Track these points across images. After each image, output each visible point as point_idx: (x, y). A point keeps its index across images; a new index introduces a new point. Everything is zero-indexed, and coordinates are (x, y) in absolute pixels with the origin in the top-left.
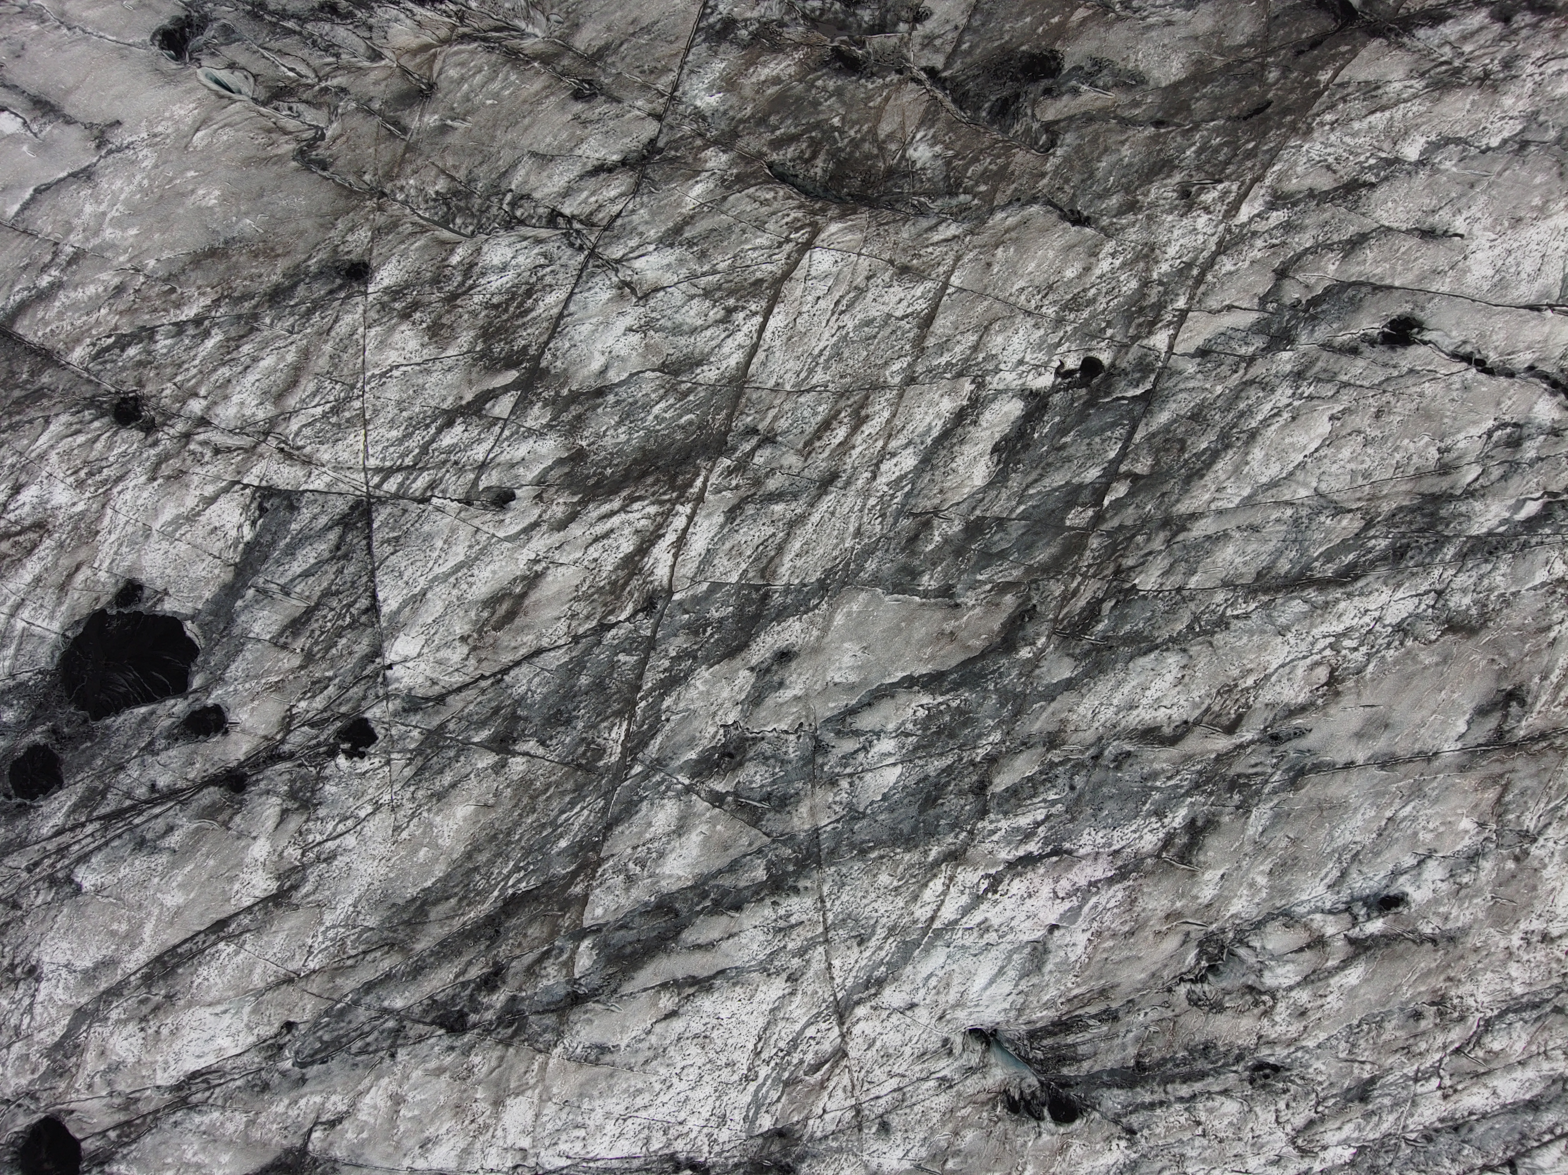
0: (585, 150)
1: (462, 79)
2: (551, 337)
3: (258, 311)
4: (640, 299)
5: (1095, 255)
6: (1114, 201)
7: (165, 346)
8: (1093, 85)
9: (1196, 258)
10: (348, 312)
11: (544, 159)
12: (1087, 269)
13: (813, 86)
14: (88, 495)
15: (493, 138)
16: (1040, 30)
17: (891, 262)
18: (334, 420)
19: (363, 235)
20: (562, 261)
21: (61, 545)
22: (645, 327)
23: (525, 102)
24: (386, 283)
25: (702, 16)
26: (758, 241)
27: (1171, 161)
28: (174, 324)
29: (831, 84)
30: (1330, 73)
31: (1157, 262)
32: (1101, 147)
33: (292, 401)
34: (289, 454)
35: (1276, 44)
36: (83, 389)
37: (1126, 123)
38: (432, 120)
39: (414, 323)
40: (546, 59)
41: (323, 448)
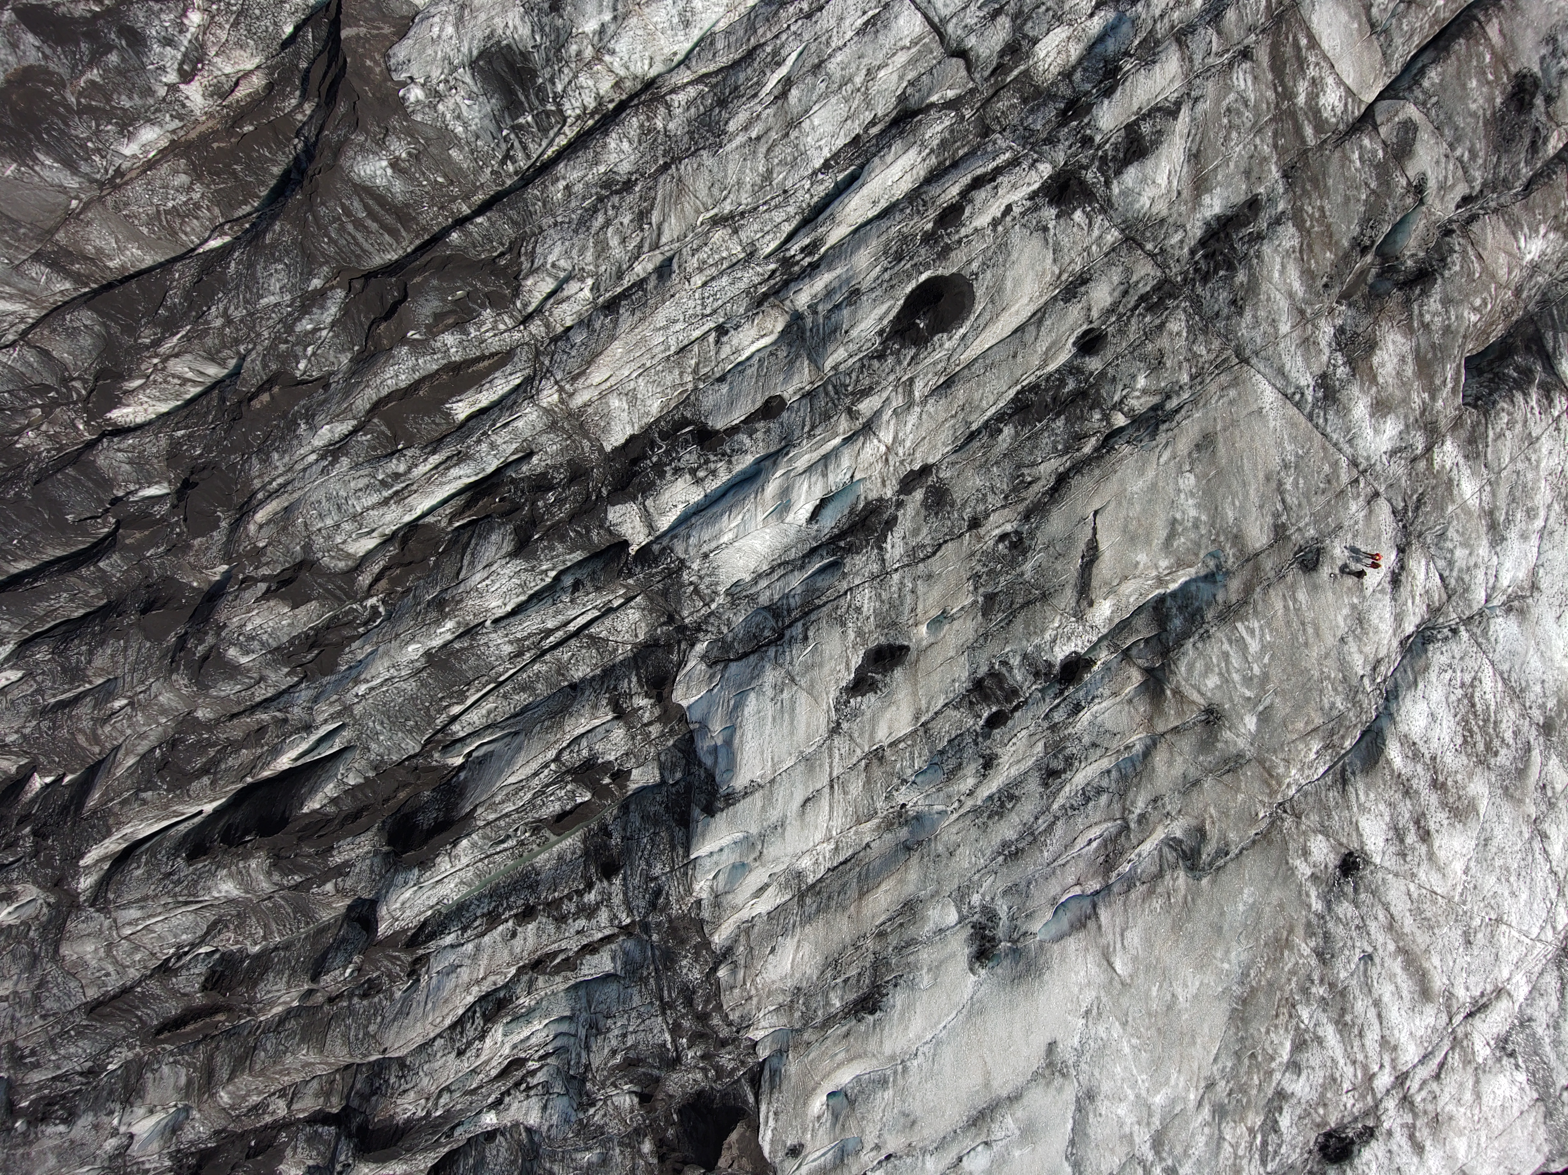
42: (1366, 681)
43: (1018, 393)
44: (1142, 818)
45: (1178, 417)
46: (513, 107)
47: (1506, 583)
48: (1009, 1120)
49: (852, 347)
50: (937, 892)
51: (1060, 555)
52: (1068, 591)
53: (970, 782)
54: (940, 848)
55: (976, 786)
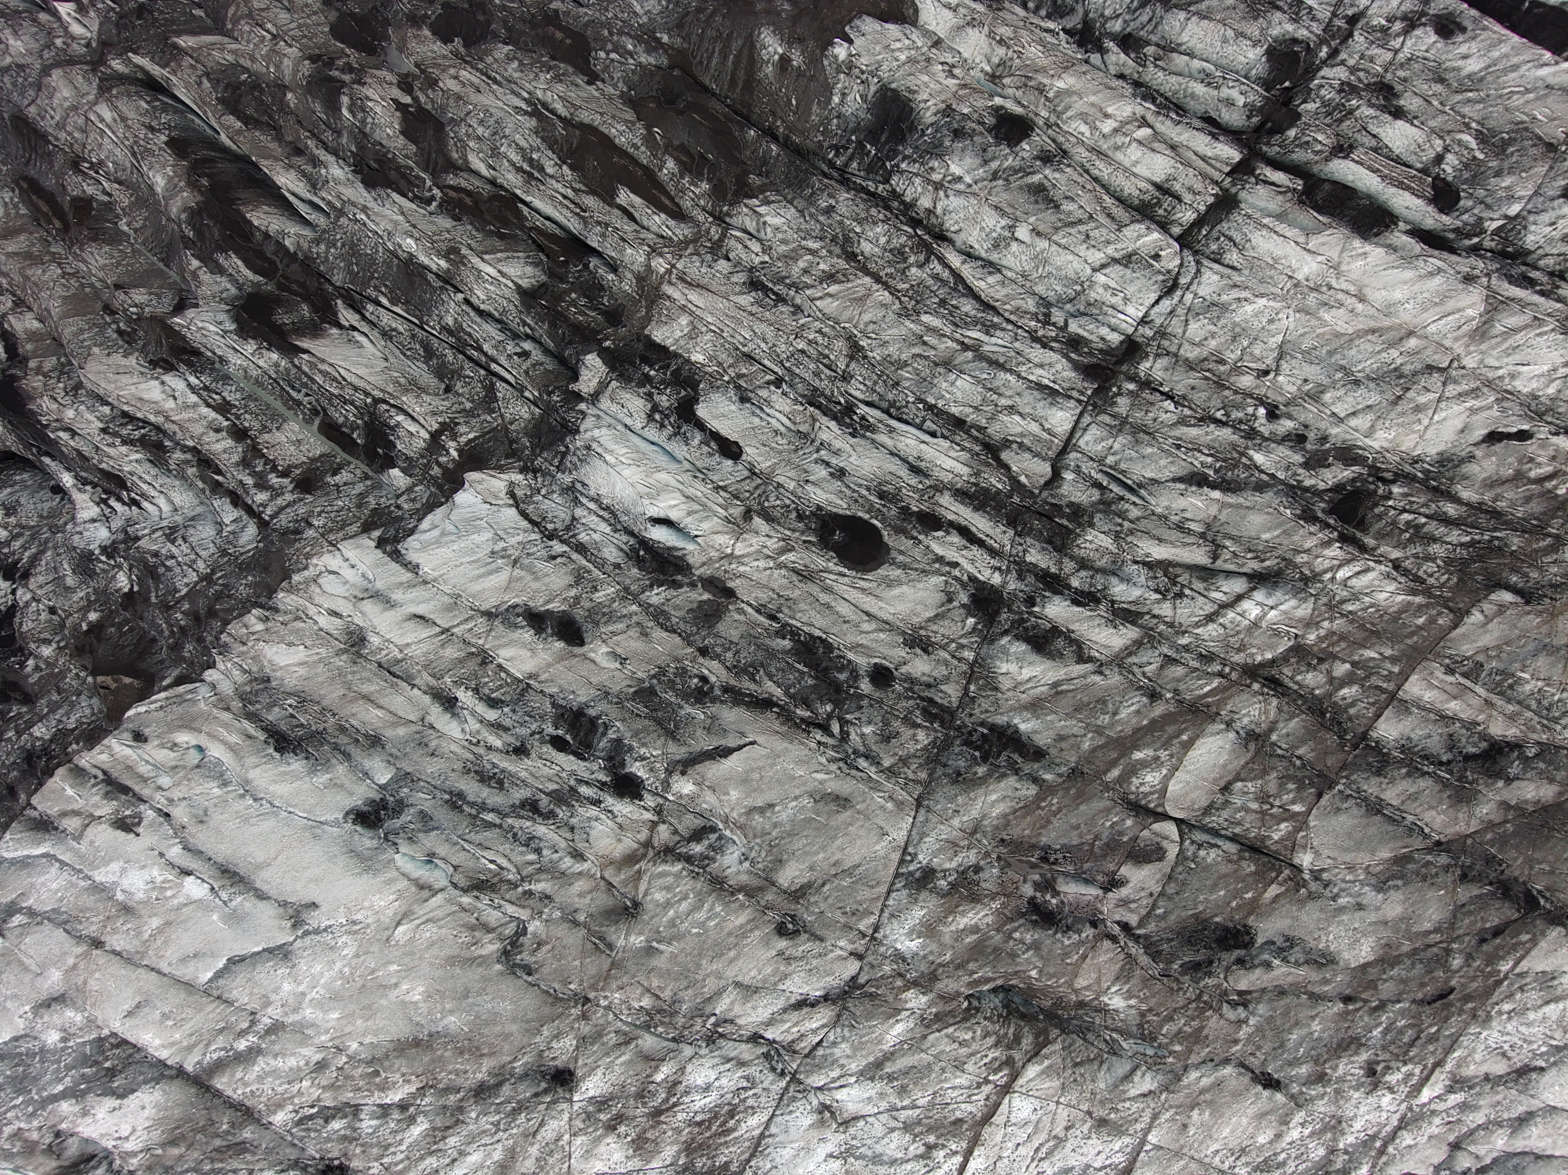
0: (788, 985)
1: (668, 905)
2: (752, 1156)
3: (464, 1104)
4: (841, 1124)
5: (1287, 1123)
6: (1304, 1070)
7: (371, 1126)
8: (1285, 960)
9: (1379, 1132)
10: (553, 1119)
11: (749, 991)
12: (1278, 1136)
13: (1009, 937)
15: (699, 966)
16: (1234, 904)
17: (1089, 1113)
19: (568, 1043)
20: (765, 1085)
22: (846, 1154)
23: (730, 934)
24: (591, 1093)
25: (902, 862)
26: (958, 1082)
27: (1358, 1039)
28: (377, 1107)
29: (1028, 938)
30: (1511, 963)
31: (1343, 1134)
32: (1293, 1021)
35: (1461, 932)
36: (287, 1151)
37: (1316, 998)
38: (637, 940)
39: (619, 1136)
40: (751, 892)
42: (713, 1020)
43: (820, 638)
44: (529, 894)
45: (853, 772)
46: (873, 134)
47: (838, 1097)
48: (239, 899)
49: (799, 492)
50: (397, 758)
51: (708, 730)
52: (683, 750)
53: (498, 743)
54: (433, 744)
55: (497, 750)
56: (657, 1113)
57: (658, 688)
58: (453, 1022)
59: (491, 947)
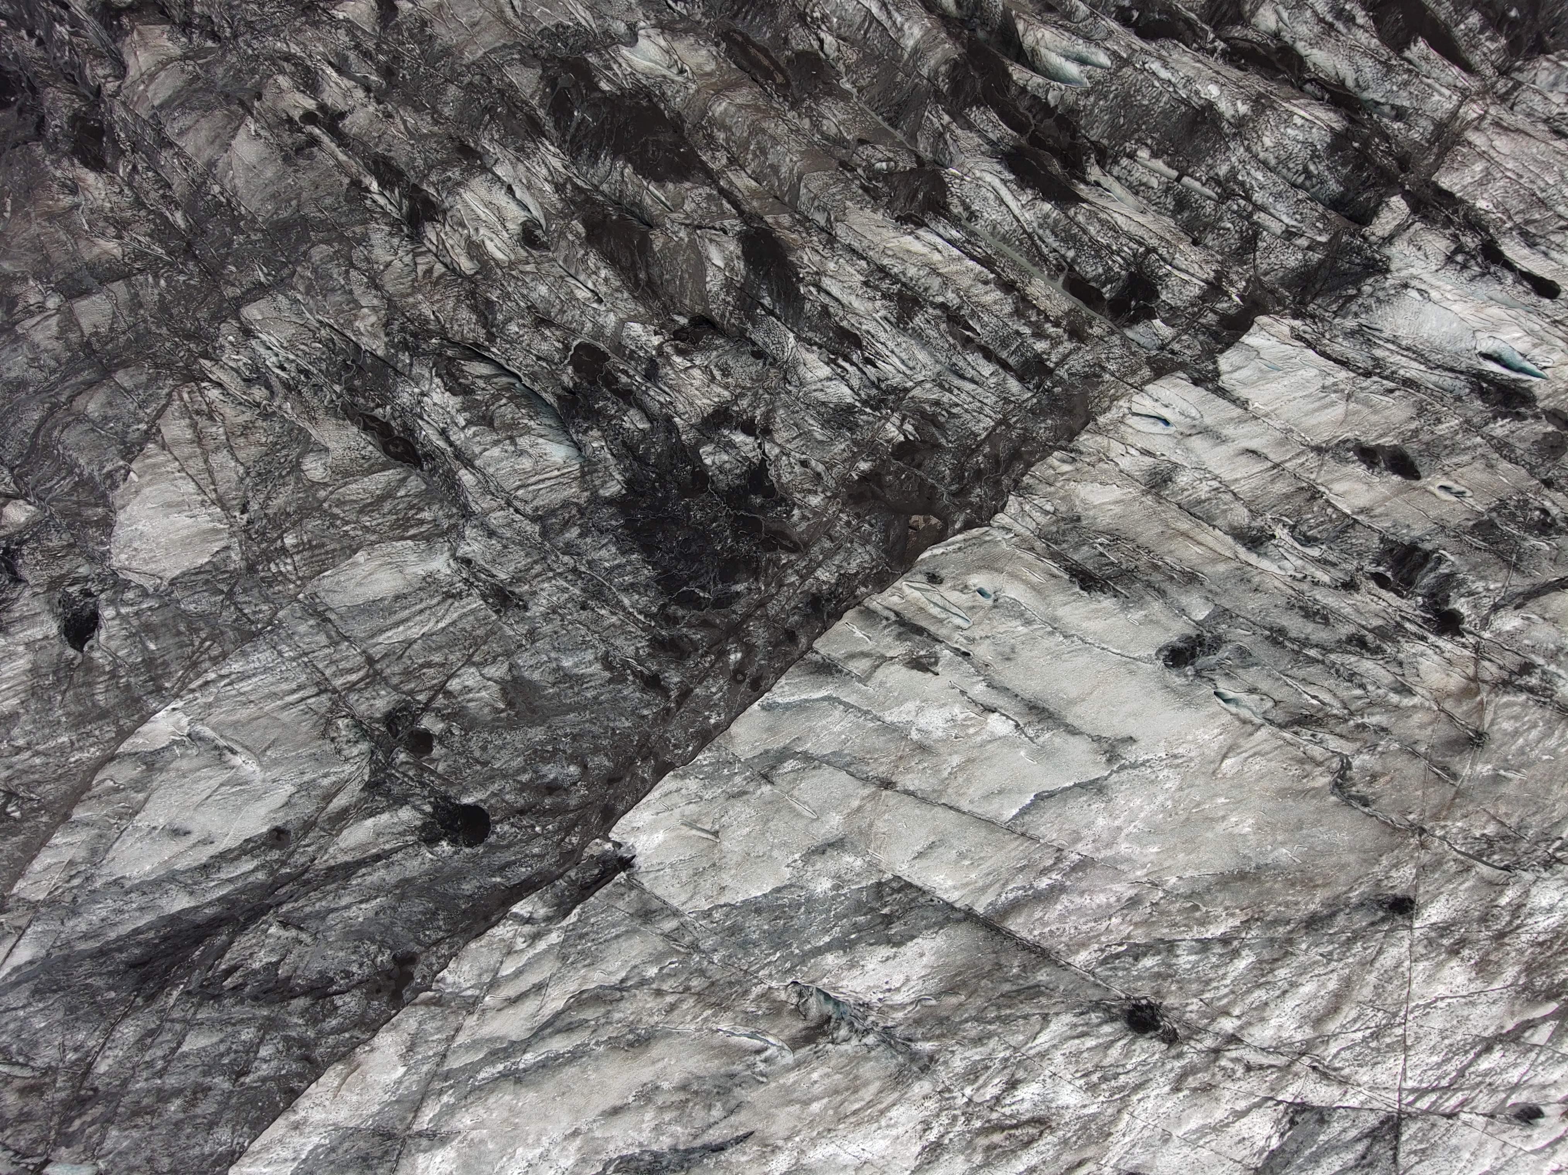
1: (1516, 733)
3: (1294, 936)
7: (1189, 962)
10: (1393, 945)
14: (1101, 1098)
15: (1547, 791)
18: (1374, 1044)
19: (1408, 872)
21: (1065, 1142)
24: (1434, 919)
28: (1197, 941)
33: (1332, 1026)
34: (1325, 1073)
36: (1089, 992)
38: (1484, 769)
39: (1462, 959)
41: (1362, 1070)
44: (1363, 727)
48: (1048, 735)
50: (1216, 594)
51: (1555, 561)
52: (1528, 581)
53: (1326, 579)
54: (1257, 579)
55: (1325, 585)
56: (1501, 935)
57: (1497, 521)
58: (1284, 854)
59: (1323, 780)
